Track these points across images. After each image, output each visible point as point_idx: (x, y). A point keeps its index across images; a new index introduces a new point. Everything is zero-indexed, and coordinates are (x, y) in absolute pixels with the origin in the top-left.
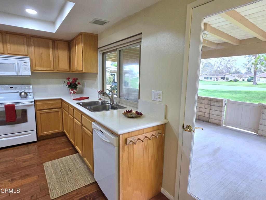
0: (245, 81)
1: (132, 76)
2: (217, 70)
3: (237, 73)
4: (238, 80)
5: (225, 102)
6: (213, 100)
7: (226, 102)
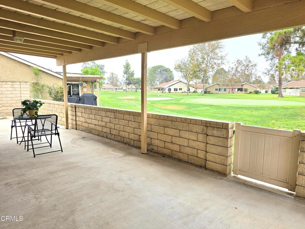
0: (269, 93)
1: (116, 88)
2: (232, 79)
3: (259, 82)
4: (260, 91)
5: (232, 128)
6: (211, 125)
7: (234, 129)
